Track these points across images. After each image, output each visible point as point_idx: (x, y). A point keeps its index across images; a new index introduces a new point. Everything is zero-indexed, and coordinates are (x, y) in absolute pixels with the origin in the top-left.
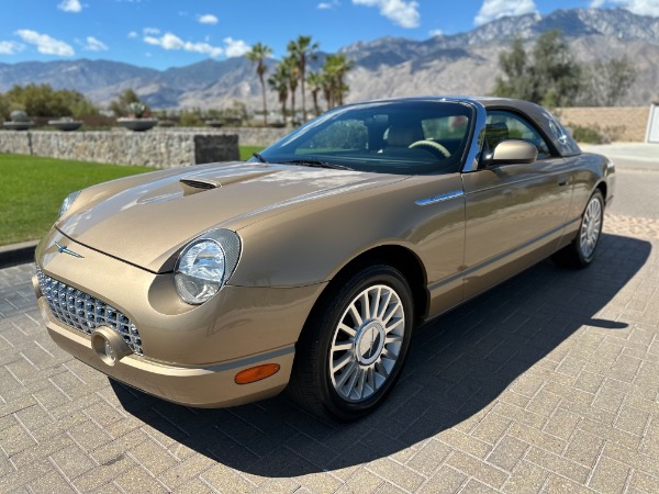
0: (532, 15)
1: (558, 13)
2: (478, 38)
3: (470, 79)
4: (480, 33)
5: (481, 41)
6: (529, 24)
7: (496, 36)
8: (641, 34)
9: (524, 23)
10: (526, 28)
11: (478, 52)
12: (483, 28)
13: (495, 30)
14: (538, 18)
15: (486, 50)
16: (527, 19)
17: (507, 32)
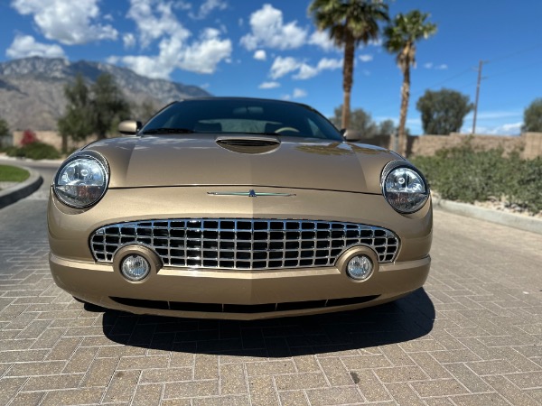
0: (61, 60)
1: (82, 62)
2: (12, 70)
3: (9, 105)
4: (14, 66)
5: (16, 73)
6: (60, 67)
7: (31, 72)
8: (143, 88)
9: (55, 65)
10: (57, 70)
11: (14, 82)
12: (18, 62)
13: (29, 65)
14: (67, 63)
15: (22, 82)
16: (58, 62)
17: (41, 70)
